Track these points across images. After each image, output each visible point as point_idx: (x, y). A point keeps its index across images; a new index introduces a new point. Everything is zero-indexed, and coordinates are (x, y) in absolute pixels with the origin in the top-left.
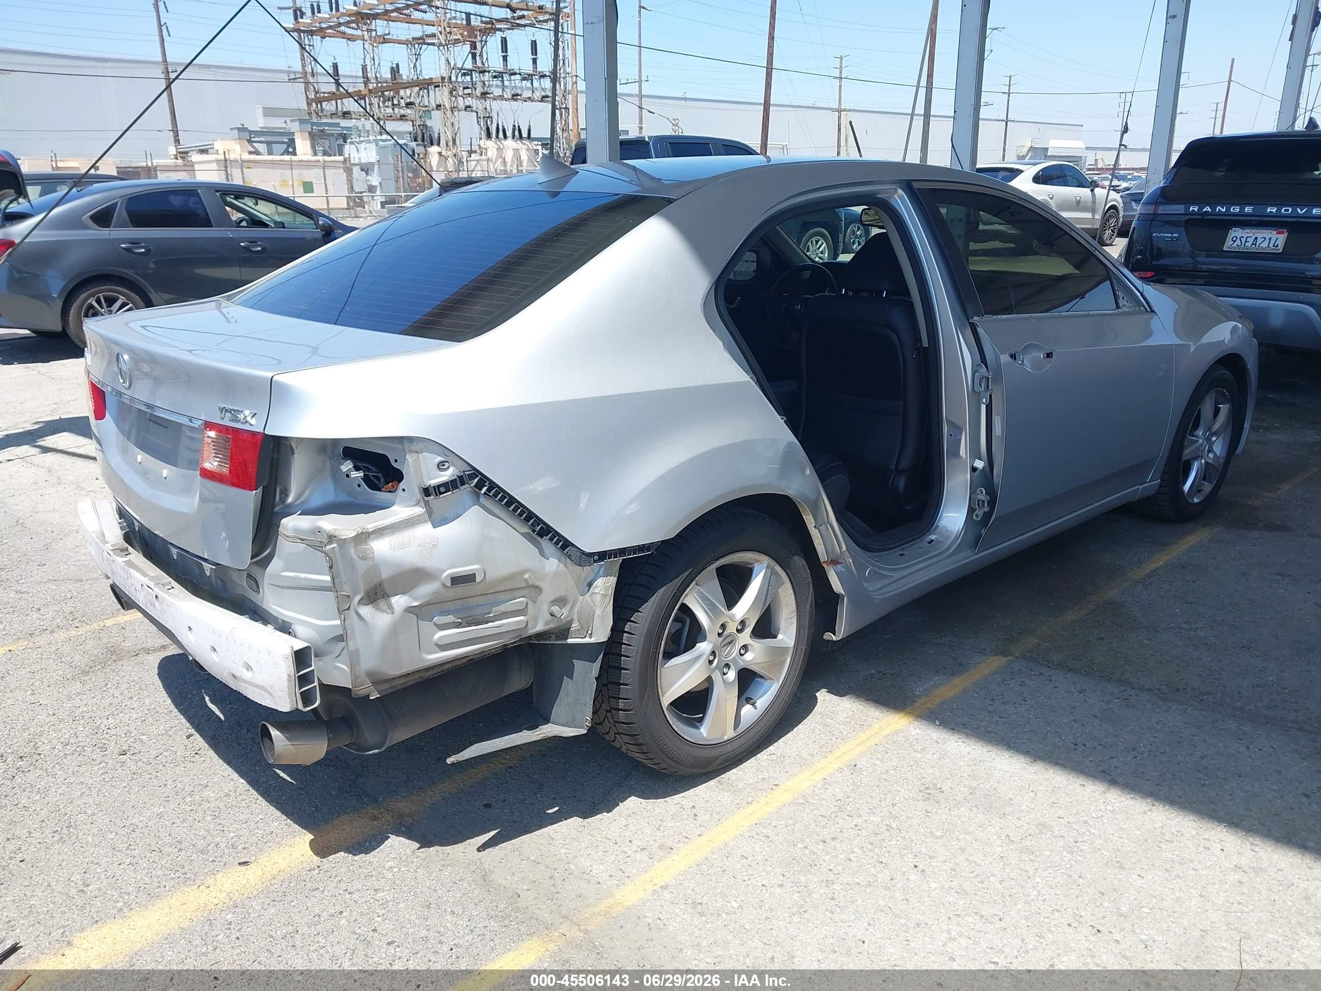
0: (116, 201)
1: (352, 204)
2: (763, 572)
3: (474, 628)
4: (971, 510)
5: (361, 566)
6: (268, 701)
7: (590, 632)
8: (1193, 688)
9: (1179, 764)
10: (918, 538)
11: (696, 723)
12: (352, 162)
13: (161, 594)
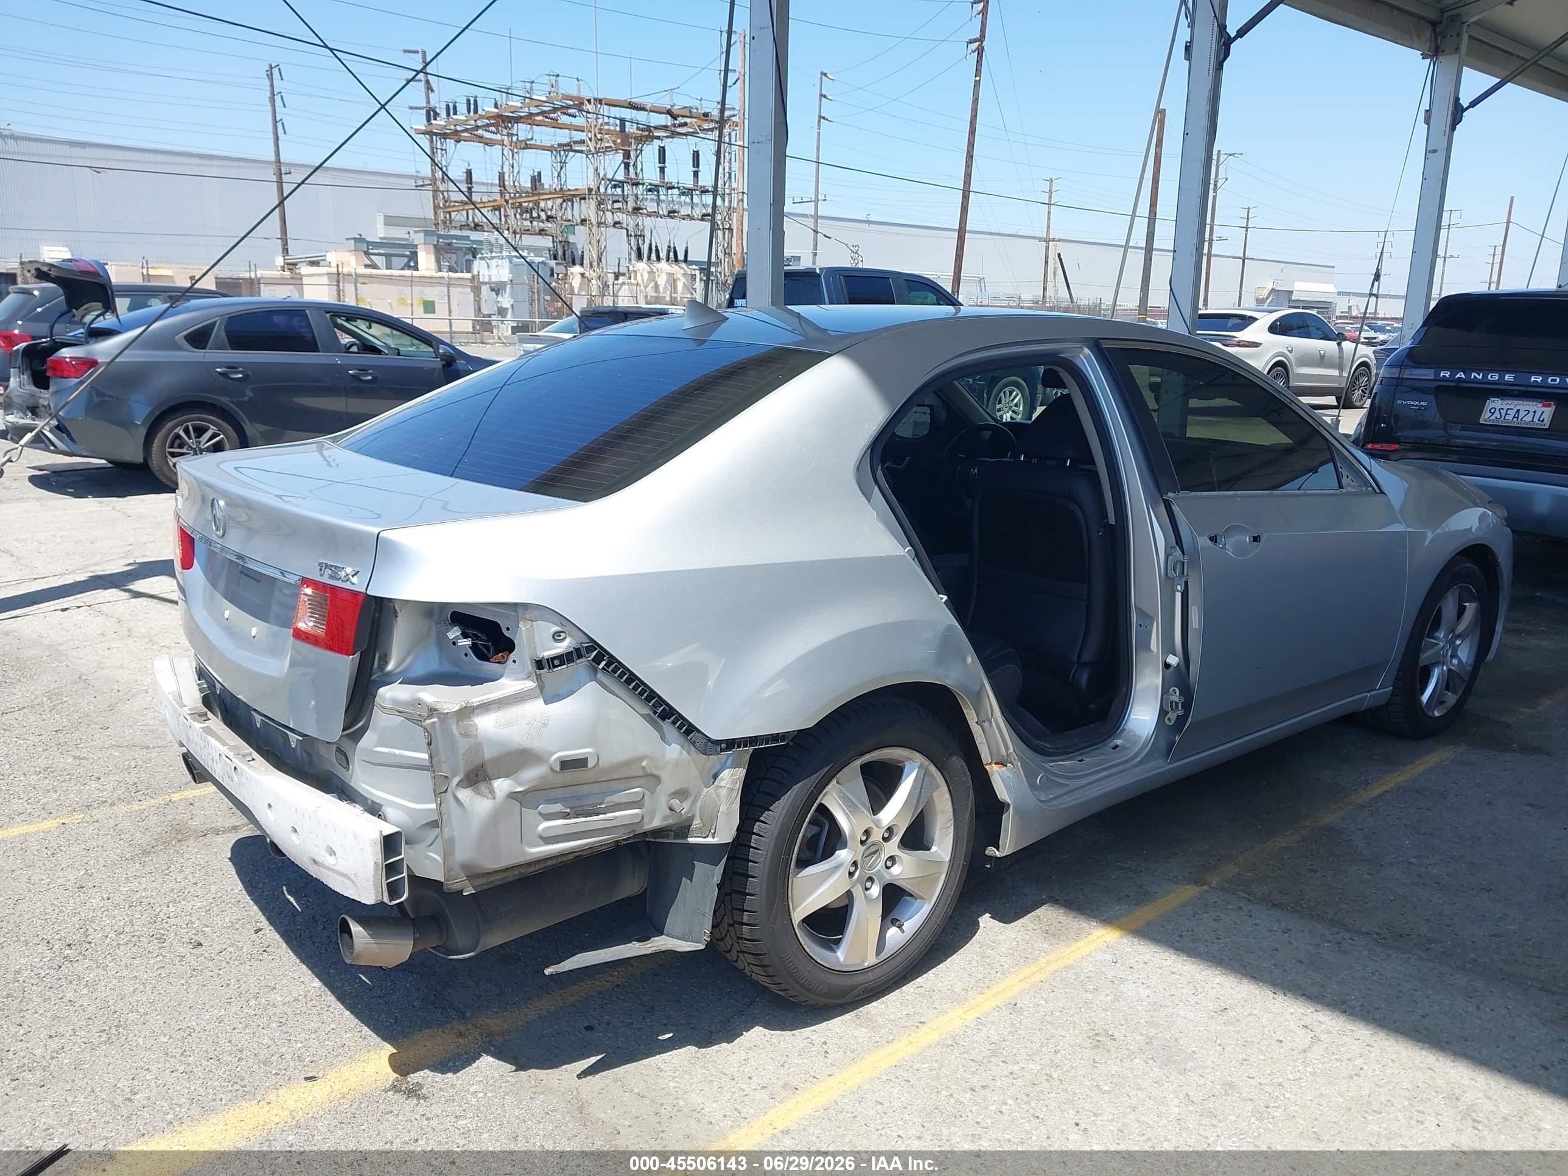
0: (214, 320)
1: (478, 327)
2: (916, 771)
3: (584, 819)
4: (1163, 713)
5: (463, 744)
6: (350, 892)
7: (712, 831)
8: (1419, 935)
9: (1395, 1022)
10: (1102, 742)
11: (832, 945)
12: (481, 280)
13: (241, 766)
